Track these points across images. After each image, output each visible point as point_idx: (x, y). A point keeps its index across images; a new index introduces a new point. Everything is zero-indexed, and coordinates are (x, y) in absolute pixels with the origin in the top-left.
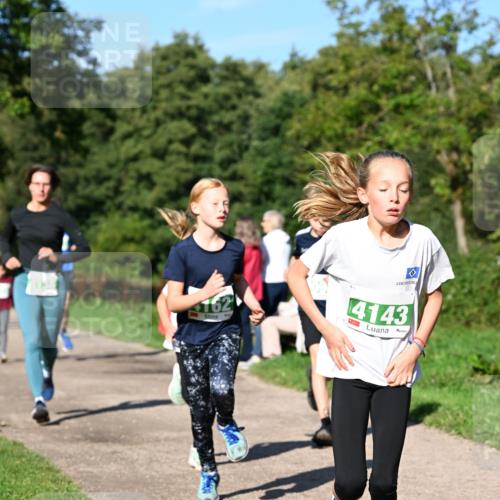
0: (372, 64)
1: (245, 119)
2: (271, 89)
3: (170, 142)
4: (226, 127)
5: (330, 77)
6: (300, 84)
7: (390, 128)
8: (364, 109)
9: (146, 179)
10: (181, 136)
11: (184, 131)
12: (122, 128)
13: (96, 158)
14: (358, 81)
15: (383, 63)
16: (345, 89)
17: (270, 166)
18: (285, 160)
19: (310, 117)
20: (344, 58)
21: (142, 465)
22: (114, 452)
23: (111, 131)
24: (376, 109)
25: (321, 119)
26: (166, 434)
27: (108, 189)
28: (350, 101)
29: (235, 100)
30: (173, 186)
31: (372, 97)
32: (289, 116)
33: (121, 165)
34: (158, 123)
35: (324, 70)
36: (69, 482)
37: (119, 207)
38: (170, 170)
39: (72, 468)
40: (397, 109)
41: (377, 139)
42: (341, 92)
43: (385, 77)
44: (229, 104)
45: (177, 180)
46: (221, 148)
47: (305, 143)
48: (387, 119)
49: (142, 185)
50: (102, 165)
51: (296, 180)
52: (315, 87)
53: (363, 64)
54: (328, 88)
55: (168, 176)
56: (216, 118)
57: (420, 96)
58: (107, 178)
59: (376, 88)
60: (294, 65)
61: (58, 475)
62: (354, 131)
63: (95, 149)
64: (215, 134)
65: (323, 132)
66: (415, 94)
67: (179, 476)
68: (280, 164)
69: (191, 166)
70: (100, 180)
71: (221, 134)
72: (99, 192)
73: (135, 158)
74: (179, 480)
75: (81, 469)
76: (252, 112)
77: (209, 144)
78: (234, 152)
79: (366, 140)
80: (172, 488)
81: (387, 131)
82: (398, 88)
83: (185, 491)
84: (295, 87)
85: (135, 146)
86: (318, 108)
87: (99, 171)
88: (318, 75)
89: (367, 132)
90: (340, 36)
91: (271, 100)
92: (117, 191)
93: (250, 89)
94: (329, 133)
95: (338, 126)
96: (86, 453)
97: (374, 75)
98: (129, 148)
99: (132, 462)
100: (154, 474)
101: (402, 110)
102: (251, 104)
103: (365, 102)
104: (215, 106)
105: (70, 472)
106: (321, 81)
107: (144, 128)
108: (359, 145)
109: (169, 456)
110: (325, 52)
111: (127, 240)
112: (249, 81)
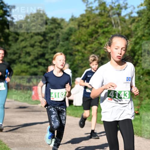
0: (96, 19)
1: (58, 35)
2: (66, 26)
3: (35, 42)
4: (52, 38)
5: (83, 23)
6: (74, 25)
7: (101, 38)
8: (94, 32)
9: (28, 54)
10: (39, 41)
11: (40, 39)
12: (21, 38)
13: (13, 47)
14: (92, 24)
15: (99, 19)
16: (88, 27)
17: (65, 50)
18: (70, 48)
19: (77, 35)
20: (88, 17)
21: (27, 139)
22: (19, 136)
23: (17, 39)
24: (97, 32)
25: (81, 36)
26: (34, 130)
27: (17, 56)
28: (89, 30)
29: (55, 30)
30: (36, 55)
31: (96, 29)
32: (71, 35)
33: (20, 49)
34: (32, 37)
35: (81, 21)
36: (5, 145)
37: (20, 62)
38: (36, 51)
39: (6, 140)
40: (103, 33)
41: (97, 41)
42: (87, 27)
43: (100, 23)
44: (53, 31)
45: (38, 54)
46: (51, 44)
47: (76, 42)
48: (101, 36)
49: (27, 55)
50: (15, 49)
51: (73, 54)
52: (79, 26)
53: (93, 19)
54: (83, 26)
55: (35, 52)
56: (49, 35)
57: (110, 29)
58: (16, 53)
59: (97, 26)
60: (73, 19)
61: (2, 142)
62: (91, 39)
63: (13, 44)
64: (49, 40)
65: (81, 39)
66: (109, 28)
67: (38, 143)
68: (68, 49)
69: (42, 49)
70: (14, 54)
71: (51, 40)
72: (14, 57)
73: (25, 47)
74: (38, 144)
75: (9, 141)
76: (60, 33)
77: (47, 43)
78: (54, 45)
79: (94, 42)
80: (36, 146)
81: (100, 39)
82: (104, 26)
83: (40, 147)
84: (73, 26)
85: (25, 43)
86: (80, 32)
87: (14, 51)
88: (80, 22)
89: (94, 39)
90: (86, 11)
91: (66, 30)
92: (20, 57)
93: (59, 26)
94: (83, 40)
95: (86, 38)
96: (10, 136)
97: (96, 23)
98: (23, 44)
99: (24, 138)
100: (30, 142)
101: (105, 33)
102: (59, 31)
103: (94, 30)
104: (49, 31)
105: (5, 142)
106: (81, 24)
107: (28, 38)
108: (92, 43)
109: (35, 137)
110: (82, 16)
111: (22, 72)
112: (59, 24)
